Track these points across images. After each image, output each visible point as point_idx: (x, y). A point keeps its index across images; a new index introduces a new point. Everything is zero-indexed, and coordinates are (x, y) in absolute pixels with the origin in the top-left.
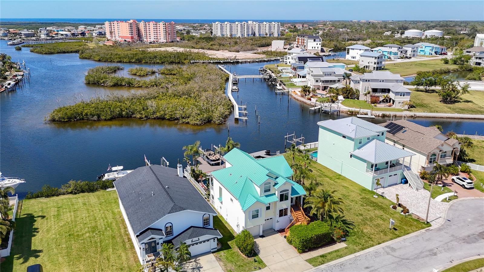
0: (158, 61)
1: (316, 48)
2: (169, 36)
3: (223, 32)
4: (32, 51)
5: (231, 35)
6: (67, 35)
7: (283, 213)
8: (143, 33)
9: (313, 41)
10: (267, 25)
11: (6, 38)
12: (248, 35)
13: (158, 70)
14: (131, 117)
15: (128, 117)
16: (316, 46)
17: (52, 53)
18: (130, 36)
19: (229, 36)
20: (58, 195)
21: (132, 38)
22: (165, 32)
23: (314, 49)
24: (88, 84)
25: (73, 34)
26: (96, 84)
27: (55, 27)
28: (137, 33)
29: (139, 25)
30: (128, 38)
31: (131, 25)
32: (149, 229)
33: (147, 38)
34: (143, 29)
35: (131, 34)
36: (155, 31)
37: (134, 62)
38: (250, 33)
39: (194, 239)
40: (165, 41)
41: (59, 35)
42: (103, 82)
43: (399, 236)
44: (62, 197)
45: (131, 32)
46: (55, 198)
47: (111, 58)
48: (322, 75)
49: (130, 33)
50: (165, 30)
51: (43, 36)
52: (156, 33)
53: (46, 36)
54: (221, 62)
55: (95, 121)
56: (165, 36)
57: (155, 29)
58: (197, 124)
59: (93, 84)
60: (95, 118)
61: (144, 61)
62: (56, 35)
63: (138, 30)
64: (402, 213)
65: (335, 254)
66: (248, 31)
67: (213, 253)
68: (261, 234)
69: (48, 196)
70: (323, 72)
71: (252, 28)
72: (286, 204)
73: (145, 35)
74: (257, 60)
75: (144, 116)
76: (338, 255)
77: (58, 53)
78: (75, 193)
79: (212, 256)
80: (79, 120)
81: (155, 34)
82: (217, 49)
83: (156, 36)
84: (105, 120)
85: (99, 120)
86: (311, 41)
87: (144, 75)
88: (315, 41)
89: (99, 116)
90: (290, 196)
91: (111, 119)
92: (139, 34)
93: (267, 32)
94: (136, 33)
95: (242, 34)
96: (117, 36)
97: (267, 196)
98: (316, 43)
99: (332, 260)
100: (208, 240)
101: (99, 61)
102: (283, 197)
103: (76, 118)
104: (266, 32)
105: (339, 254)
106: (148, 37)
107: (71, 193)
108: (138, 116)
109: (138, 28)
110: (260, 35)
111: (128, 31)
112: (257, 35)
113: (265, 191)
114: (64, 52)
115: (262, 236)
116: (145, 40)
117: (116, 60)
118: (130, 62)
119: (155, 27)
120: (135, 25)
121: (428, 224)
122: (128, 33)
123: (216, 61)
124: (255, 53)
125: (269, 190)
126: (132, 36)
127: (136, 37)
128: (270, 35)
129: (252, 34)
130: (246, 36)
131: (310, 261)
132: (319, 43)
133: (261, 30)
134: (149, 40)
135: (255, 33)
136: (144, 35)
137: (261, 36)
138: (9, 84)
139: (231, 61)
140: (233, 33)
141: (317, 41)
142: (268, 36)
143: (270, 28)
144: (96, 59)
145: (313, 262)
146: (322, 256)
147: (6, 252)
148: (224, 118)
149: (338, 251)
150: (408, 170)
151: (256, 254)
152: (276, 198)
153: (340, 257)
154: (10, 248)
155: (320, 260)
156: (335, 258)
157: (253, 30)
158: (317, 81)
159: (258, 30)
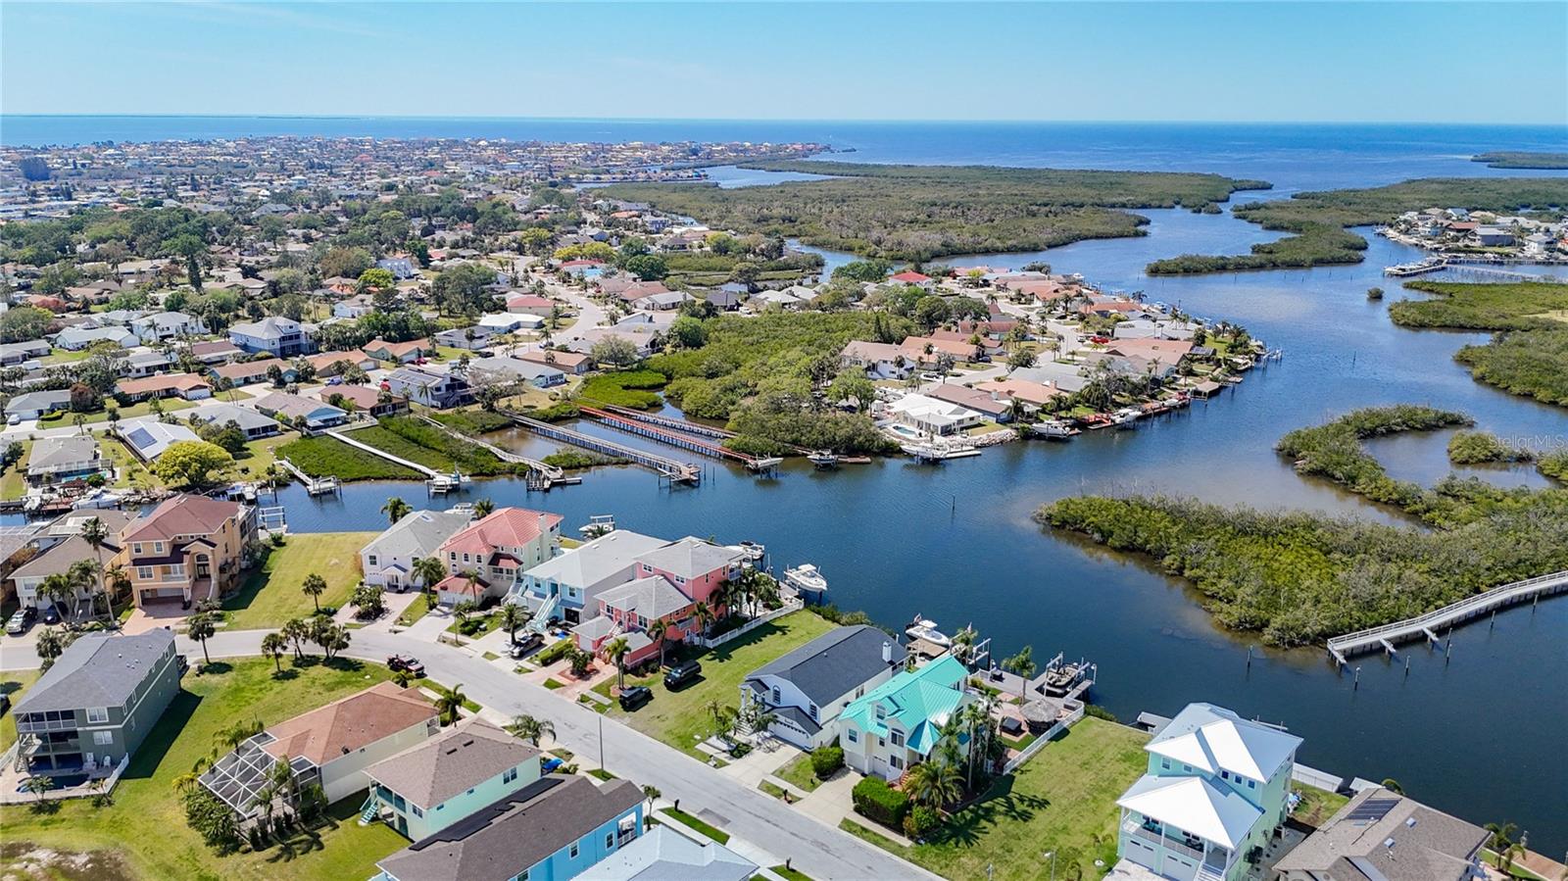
4: (1393, 310)
7: (896, 762)
11: (1428, 244)
14: (1163, 558)
15: (1156, 557)
17: (1421, 326)
20: (833, 621)
24: (1280, 450)
39: (790, 720)
42: (1303, 458)
55: (1096, 541)
58: (1223, 623)
59: (1290, 454)
65: (876, 838)
67: (803, 751)
68: (866, 772)
69: (825, 618)
72: (901, 753)
75: (1175, 566)
76: (879, 841)
77: (1444, 327)
79: (798, 751)
80: (1077, 530)
84: (1110, 547)
85: (1103, 543)
89: (1109, 534)
90: (907, 746)
91: (1123, 549)
97: (879, 724)
102: (897, 739)
103: (1075, 523)
105: (881, 841)
113: (878, 716)
115: (863, 774)
117: (1516, 390)
125: (883, 719)
131: (846, 821)
138: (1124, 415)
145: (847, 825)
146: (864, 829)
147: (710, 644)
148: (1305, 637)
149: (887, 840)
150: (1204, 867)
151: (825, 780)
152: (885, 734)
153: (876, 843)
154: (720, 642)
155: (855, 829)
156: (869, 841)
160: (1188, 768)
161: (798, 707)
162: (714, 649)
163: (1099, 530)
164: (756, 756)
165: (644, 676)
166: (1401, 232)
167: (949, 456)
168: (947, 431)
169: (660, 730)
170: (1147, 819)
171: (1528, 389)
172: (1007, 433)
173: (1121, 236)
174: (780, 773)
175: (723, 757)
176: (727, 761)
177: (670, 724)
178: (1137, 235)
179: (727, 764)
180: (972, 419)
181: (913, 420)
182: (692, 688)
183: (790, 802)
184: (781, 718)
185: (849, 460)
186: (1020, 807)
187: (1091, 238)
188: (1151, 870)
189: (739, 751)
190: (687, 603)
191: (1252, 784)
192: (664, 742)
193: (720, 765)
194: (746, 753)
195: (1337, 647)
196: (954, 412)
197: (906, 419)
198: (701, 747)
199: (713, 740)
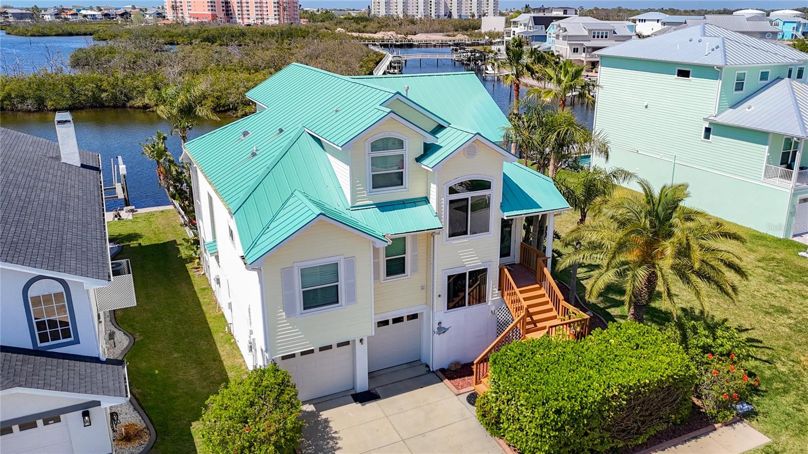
2: (285, 13)
3: (391, 11)
5: (406, 16)
8: (236, 9)
10: (475, 0)
12: (439, 15)
18: (210, 13)
19: (401, 16)
21: (214, 17)
22: (276, 5)
28: (224, 8)
30: (206, 18)
33: (242, 18)
34: (236, 1)
35: (212, 10)
38: (442, 13)
40: (277, 22)
45: (212, 6)
48: (586, 36)
49: (210, 8)
52: (260, 7)
56: (277, 13)
63: (227, 2)
66: (437, 9)
70: (590, 31)
71: (446, 4)
73: (240, 12)
81: (257, 11)
82: (374, 31)
83: (259, 13)
92: (227, 11)
93: (475, 10)
94: (222, 8)
95: (427, 15)
96: (186, 14)
104: (472, 11)
106: (245, 16)
110: (460, 16)
111: (207, 4)
112: (455, 16)
116: (239, 20)
122: (207, 8)
124: (448, 36)
126: (214, 13)
127: (221, 14)
128: (480, 17)
129: (445, 15)
130: (433, 17)
133: (463, 8)
134: (246, 22)
135: (450, 13)
136: (237, 13)
137: (463, 19)
139: (397, 43)
140: (410, 12)
142: (476, 17)
143: (479, 3)
157: (447, 7)
158: (575, 50)
159: (456, 8)
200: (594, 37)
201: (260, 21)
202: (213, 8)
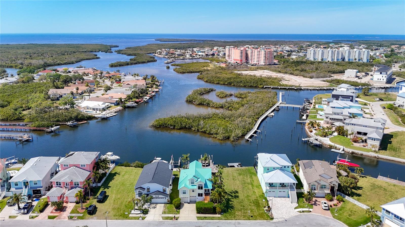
0: (242, 85)
1: (382, 80)
2: (267, 60)
3: (316, 57)
4: (174, 70)
5: (322, 60)
6: (202, 55)
7: (200, 195)
8: (250, 57)
9: (379, 73)
10: (357, 52)
11: (166, 57)
12: (338, 59)
13: (234, 93)
14: (191, 129)
15: (189, 129)
16: (382, 78)
17: (184, 73)
18: (240, 59)
19: (320, 60)
20: (129, 167)
21: (241, 61)
22: (264, 57)
23: (379, 80)
24: (187, 101)
25: (207, 55)
26: (190, 102)
27: (198, 48)
28: (245, 57)
29: (248, 51)
30: (238, 61)
31: (242, 52)
32: (140, 187)
33: (252, 61)
34: (250, 54)
36: (258, 57)
37: (226, 84)
38: (340, 58)
39: (157, 196)
40: (264, 63)
41: (198, 55)
42: (195, 101)
43: (250, 220)
44: (131, 168)
46: (128, 168)
47: (213, 80)
48: (331, 114)
50: (265, 56)
51: (188, 56)
52: (259, 57)
53: (189, 56)
54: (287, 88)
55: (172, 129)
56: (264, 60)
57: (258, 55)
58: (220, 139)
59: (189, 101)
60: (172, 127)
61: (233, 84)
62: (196, 56)
63: (247, 55)
64: (266, 211)
65: (211, 218)
66: (338, 56)
67: (165, 204)
68: (189, 202)
69: (125, 166)
72: (202, 191)
74: (317, 88)
75: (196, 130)
76: (212, 219)
77: (188, 72)
78: (136, 167)
79: (163, 205)
80: (165, 127)
82: (296, 75)
83: (258, 59)
84: (177, 129)
85: (174, 128)
86: (377, 73)
87: (223, 97)
88: (381, 73)
89: (175, 126)
90: (204, 188)
91: (180, 129)
92: (247, 58)
93: (357, 57)
95: (332, 59)
96: (232, 58)
97: (192, 185)
98: (381, 75)
99: (207, 219)
100: (163, 198)
101: (207, 81)
102: (200, 188)
103: (163, 126)
104: (355, 57)
105: (213, 218)
106: (253, 60)
107: (134, 167)
108: (193, 129)
109: (247, 53)
110: (349, 60)
111: (239, 56)
112: (347, 60)
113: (191, 183)
114: (192, 72)
115: (188, 203)
116: (251, 62)
117: (216, 82)
118: (224, 84)
119: (258, 54)
120: (245, 51)
121: (272, 219)
122: (239, 57)
123: (283, 87)
124: (324, 81)
125: (194, 183)
126: (241, 59)
127: (244, 60)
128: (359, 60)
129: (342, 59)
130: (335, 60)
131: (197, 217)
132: (384, 76)
133: (351, 56)
134: (253, 63)
135: (344, 58)
136: (250, 59)
137: (351, 61)
138: (146, 99)
139: (295, 88)
140: (324, 58)
141: (383, 74)
142: (357, 60)
143: (360, 54)
144: (205, 80)
145: (199, 218)
146: (205, 217)
147: (99, 185)
148: (239, 138)
149: (214, 217)
150: (290, 191)
151: (180, 209)
152: (196, 187)
153: (212, 220)
154: (102, 183)
155: (202, 218)
156: (209, 220)
157: (343, 55)
158: (327, 118)
159: (348, 56)
160: (274, 168)
161: (158, 191)
162: (101, 186)
163: (171, 125)
164: (152, 211)
165: (86, 202)
166: (159, 54)
167: (111, 116)
168: (104, 110)
169: (111, 216)
170: (270, 184)
171: (218, 82)
172: (119, 108)
173: (93, 59)
174: (164, 213)
175: (142, 215)
176: (144, 216)
177: (112, 213)
178: (97, 58)
179: (145, 218)
180: (108, 105)
181: (91, 109)
182: (108, 200)
183: (177, 219)
184: (154, 196)
185: (80, 123)
186: (233, 195)
187: (85, 60)
188: (275, 197)
189: (145, 212)
190: (89, 173)
191: (288, 167)
192: (116, 219)
193: (143, 219)
194: (148, 211)
195: (247, 137)
196: (103, 104)
197: (88, 108)
198: (130, 215)
199: (133, 212)
200: (334, 114)
201: (258, 63)
202: (242, 57)
